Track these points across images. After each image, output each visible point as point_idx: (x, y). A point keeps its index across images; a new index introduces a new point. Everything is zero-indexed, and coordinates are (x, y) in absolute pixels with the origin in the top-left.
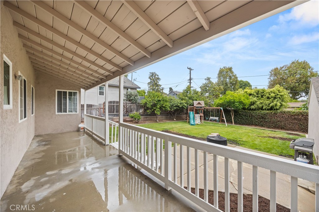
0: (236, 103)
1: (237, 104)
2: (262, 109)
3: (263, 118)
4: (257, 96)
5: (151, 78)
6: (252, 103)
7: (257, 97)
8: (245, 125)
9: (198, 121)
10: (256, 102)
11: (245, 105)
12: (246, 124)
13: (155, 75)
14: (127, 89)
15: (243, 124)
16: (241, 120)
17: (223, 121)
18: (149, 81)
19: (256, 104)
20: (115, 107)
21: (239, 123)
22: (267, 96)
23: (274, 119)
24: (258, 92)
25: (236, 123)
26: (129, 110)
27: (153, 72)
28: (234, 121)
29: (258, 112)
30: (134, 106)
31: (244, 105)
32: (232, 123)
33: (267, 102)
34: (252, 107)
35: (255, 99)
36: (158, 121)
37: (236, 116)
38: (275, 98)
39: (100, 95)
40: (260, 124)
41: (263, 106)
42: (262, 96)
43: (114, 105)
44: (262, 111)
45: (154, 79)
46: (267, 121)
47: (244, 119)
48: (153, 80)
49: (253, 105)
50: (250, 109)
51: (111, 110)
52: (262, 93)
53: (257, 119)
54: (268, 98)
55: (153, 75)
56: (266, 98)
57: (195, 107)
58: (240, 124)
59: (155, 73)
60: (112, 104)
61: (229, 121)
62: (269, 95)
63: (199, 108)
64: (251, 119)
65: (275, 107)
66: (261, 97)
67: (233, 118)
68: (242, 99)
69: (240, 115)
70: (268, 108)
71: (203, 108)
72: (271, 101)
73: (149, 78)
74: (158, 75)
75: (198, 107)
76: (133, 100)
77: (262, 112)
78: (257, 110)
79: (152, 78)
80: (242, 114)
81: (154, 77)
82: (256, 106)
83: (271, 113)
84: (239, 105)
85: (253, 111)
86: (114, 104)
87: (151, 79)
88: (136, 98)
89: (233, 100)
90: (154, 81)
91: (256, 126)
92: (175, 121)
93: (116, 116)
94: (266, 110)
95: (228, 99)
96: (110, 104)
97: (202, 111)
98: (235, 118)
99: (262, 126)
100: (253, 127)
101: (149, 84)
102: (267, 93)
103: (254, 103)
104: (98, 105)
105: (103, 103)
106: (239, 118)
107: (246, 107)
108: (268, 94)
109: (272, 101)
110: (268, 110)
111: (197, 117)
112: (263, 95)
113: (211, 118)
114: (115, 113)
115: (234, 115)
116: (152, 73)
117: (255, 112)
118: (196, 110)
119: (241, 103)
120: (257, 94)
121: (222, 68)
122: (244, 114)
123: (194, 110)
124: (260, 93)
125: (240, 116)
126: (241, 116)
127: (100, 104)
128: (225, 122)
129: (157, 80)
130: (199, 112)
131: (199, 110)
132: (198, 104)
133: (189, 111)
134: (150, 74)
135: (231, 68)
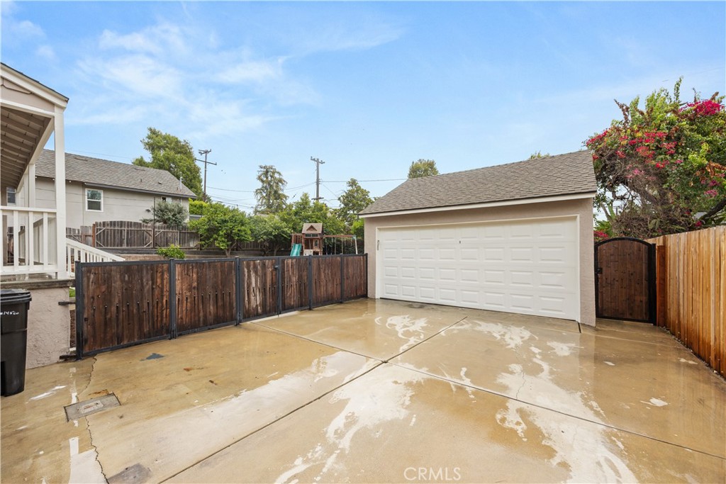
5: (265, 179)
13: (274, 173)
14: (164, 199)
18: (259, 185)
20: (125, 234)
26: (161, 242)
27: (268, 165)
30: (173, 233)
39: (89, 208)
43: (121, 230)
45: (271, 181)
48: (269, 184)
51: (114, 241)
55: (267, 172)
57: (304, 234)
59: (271, 168)
60: (116, 228)
71: (319, 237)
73: (259, 178)
74: (278, 173)
75: (310, 236)
76: (171, 221)
79: (267, 178)
81: (271, 177)
86: (121, 227)
87: (263, 181)
88: (178, 216)
90: (271, 186)
93: (128, 253)
96: (112, 228)
97: (318, 242)
101: (257, 192)
104: (79, 228)
105: (92, 225)
114: (123, 247)
116: (265, 167)
118: (307, 241)
121: (416, 163)
123: (303, 241)
127: (84, 228)
129: (277, 183)
130: (312, 245)
131: (312, 240)
132: (309, 229)
133: (293, 244)
134: (260, 170)
135: (433, 162)
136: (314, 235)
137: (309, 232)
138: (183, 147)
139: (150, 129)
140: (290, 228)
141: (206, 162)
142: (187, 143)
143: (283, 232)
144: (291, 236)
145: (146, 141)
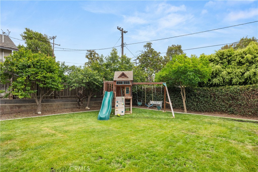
0: (189, 73)
1: (191, 75)
2: (230, 83)
3: (233, 98)
4: (220, 61)
6: (214, 74)
7: (221, 63)
8: (204, 112)
9: (120, 109)
10: (220, 71)
11: (204, 77)
12: (206, 111)
13: (95, 54)
15: (200, 111)
16: (197, 105)
17: (168, 107)
19: (221, 75)
21: (194, 110)
22: (237, 60)
23: (254, 99)
24: (223, 55)
25: (189, 110)
28: (187, 106)
29: (224, 89)
31: (202, 76)
32: (182, 108)
33: (239, 71)
34: (215, 81)
35: (219, 67)
36: (40, 113)
37: (189, 97)
38: (251, 63)
40: (229, 110)
41: (231, 78)
42: (229, 62)
44: (230, 87)
45: (93, 59)
46: (241, 105)
47: (202, 102)
49: (215, 77)
50: (211, 85)
52: (229, 57)
53: (223, 101)
54: (240, 63)
55: (91, 54)
56: (236, 64)
57: (115, 81)
58: (196, 111)
59: (93, 52)
61: (178, 107)
62: (240, 58)
63: (123, 84)
64: (213, 101)
65: (253, 79)
66: (227, 63)
67: (184, 101)
68: (199, 67)
69: (195, 96)
70: (240, 81)
71: (131, 84)
72: (245, 68)
73: (87, 57)
74: (97, 54)
75: (121, 83)
77: (232, 88)
78: (221, 86)
79: (91, 57)
80: (199, 95)
81: (93, 56)
82: (221, 78)
83: (248, 89)
84: (194, 76)
85: (215, 88)
87: (89, 59)
89: (184, 68)
90: (93, 61)
91: (222, 113)
92: (89, 110)
94: (237, 85)
95: (175, 68)
97: (130, 90)
98: (187, 101)
99: (232, 113)
100: (219, 116)
101: (86, 64)
102: (236, 55)
103: (217, 74)
106: (194, 101)
107: (206, 81)
108: (238, 56)
109: (247, 69)
110: (240, 84)
111: (119, 101)
112: (231, 59)
113: (152, 102)
115: (186, 96)
116: (90, 51)
117: (219, 88)
118: (118, 88)
119: (197, 72)
120: (221, 59)
121: (171, 47)
122: (201, 93)
123: (114, 88)
124: (225, 57)
125: (196, 98)
126: (198, 98)
128: (170, 108)
129: (97, 60)
130: (123, 92)
131: (123, 87)
132: (121, 76)
133: (104, 92)
134: (87, 52)
135: (180, 46)
136: (125, 82)
137: (121, 79)
138: (44, 38)
139: (26, 29)
140: (101, 76)
141: (53, 44)
142: (46, 36)
143: (95, 80)
144: (102, 84)
145: (23, 35)
